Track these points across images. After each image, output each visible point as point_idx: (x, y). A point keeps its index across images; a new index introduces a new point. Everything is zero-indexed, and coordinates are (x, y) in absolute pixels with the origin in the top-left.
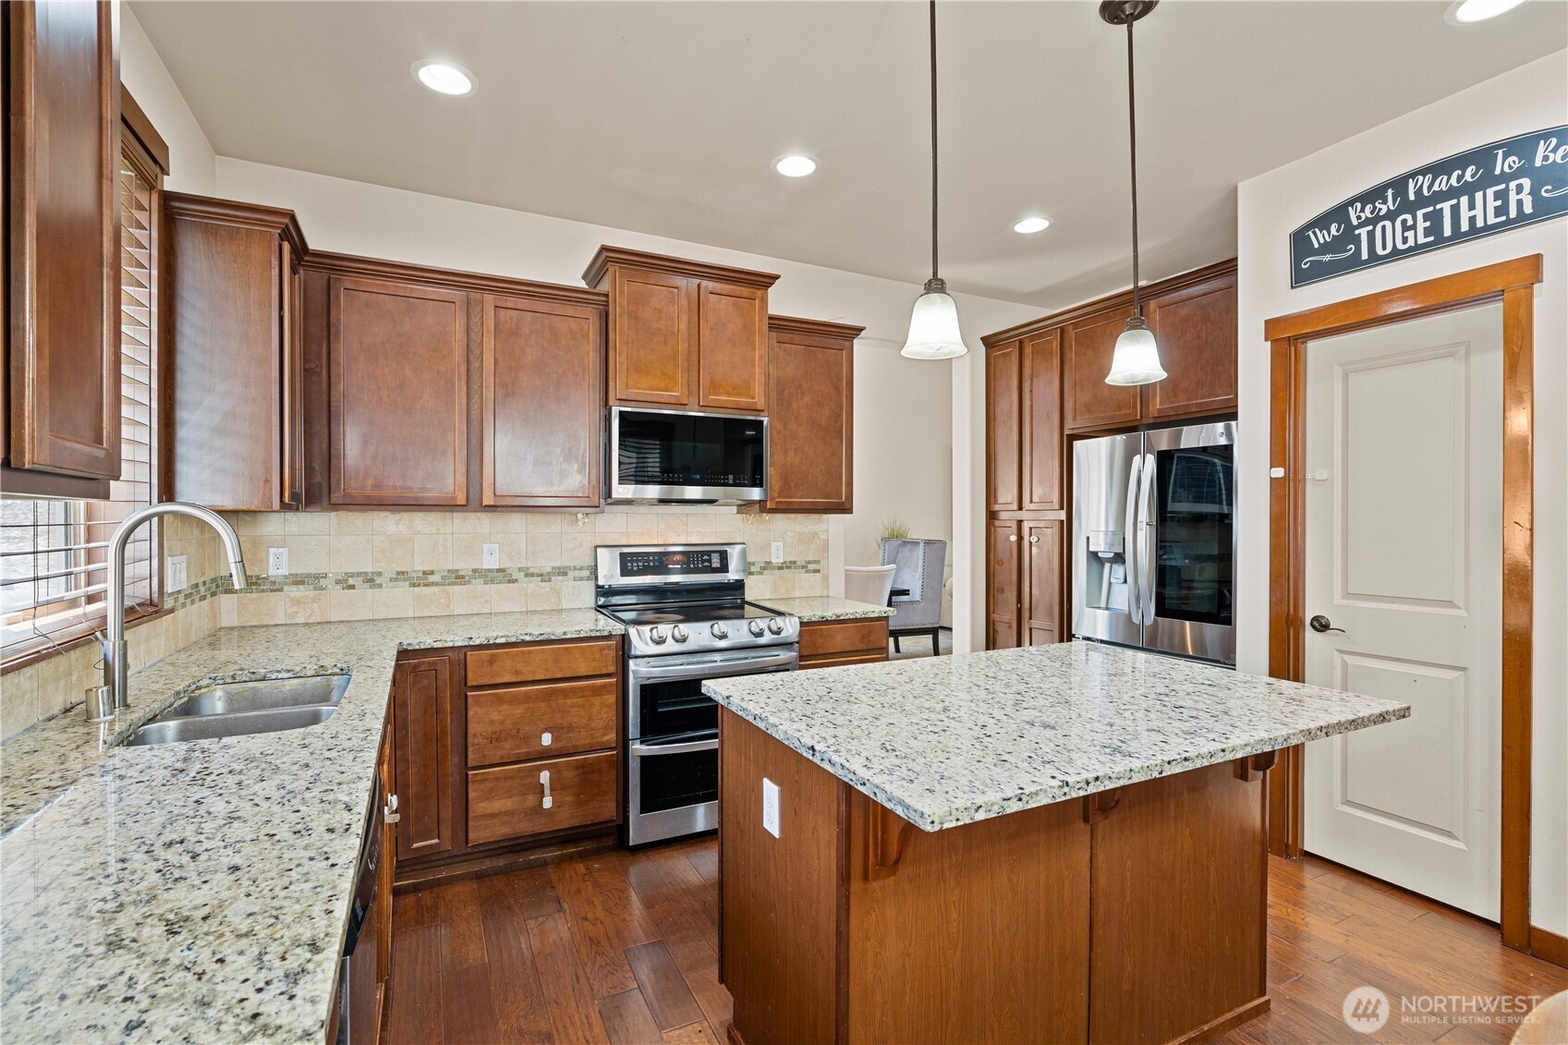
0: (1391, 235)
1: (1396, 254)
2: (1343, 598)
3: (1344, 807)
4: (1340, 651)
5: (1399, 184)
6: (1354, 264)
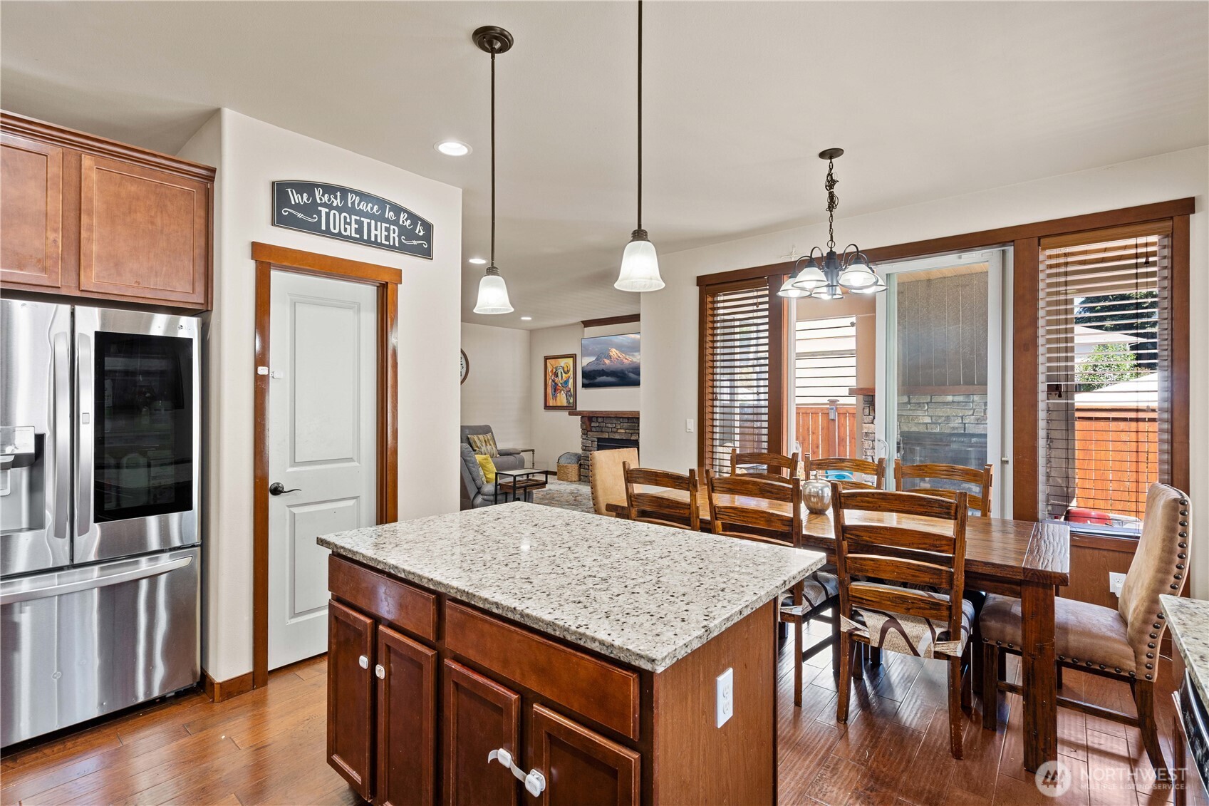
0: (338, 222)
1: (339, 236)
2: (292, 466)
3: (292, 620)
4: (289, 506)
5: (345, 191)
6: (314, 229)
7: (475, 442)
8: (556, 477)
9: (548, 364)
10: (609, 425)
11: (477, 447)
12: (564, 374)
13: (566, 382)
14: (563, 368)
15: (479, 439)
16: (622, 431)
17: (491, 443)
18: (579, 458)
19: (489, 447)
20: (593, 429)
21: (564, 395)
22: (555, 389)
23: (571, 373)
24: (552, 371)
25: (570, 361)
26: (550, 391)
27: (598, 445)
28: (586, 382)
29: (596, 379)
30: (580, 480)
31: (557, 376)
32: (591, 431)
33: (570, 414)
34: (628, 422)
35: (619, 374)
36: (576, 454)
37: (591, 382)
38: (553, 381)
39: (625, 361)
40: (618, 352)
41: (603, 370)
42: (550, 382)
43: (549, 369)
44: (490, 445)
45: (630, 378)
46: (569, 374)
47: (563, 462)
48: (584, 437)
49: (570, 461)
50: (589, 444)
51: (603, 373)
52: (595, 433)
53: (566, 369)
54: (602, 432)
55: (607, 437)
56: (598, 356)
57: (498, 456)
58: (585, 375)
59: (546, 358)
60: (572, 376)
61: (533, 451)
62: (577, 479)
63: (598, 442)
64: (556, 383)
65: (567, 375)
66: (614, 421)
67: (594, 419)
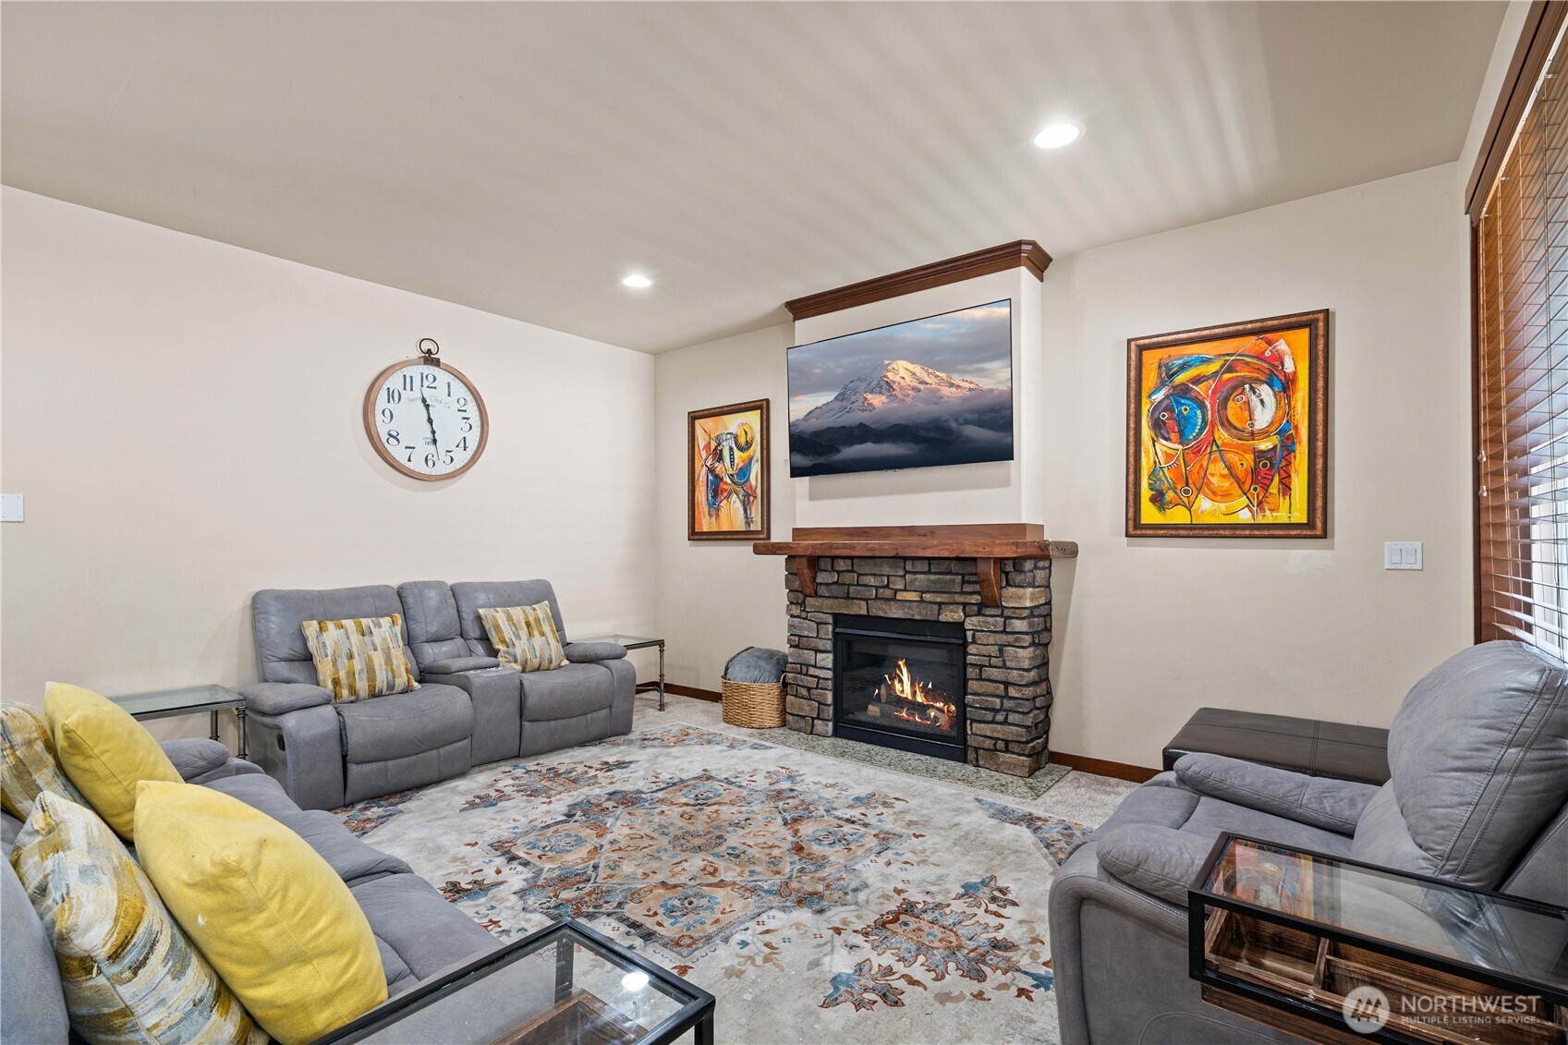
7: (497, 628)
8: (717, 708)
9: (699, 431)
10: (872, 581)
11: (503, 642)
12: (737, 453)
13: (744, 472)
14: (736, 438)
15: (510, 618)
16: (913, 596)
17: (546, 629)
18: (780, 663)
19: (538, 640)
20: (823, 591)
21: (739, 505)
22: (716, 490)
23: (756, 447)
24: (707, 446)
25: (754, 418)
26: (701, 495)
27: (834, 632)
28: (803, 461)
29: (838, 451)
30: (784, 724)
31: (720, 459)
32: (816, 595)
33: (757, 551)
34: (929, 572)
35: (923, 433)
36: (771, 655)
37: (821, 460)
38: (711, 470)
39: (946, 391)
40: (917, 369)
41: (862, 425)
42: (702, 474)
43: (701, 441)
44: (542, 634)
45: (968, 440)
46: (751, 451)
47: (738, 674)
48: (796, 611)
49: (756, 673)
50: (808, 629)
51: (863, 433)
52: (828, 602)
53: (742, 440)
54: (848, 597)
55: (864, 612)
56: (845, 388)
57: (565, 662)
58: (799, 442)
59: (694, 417)
60: (758, 455)
61: (661, 643)
62: (775, 721)
63: (835, 625)
64: (717, 476)
65: (745, 455)
66: (886, 570)
67: (826, 564)
